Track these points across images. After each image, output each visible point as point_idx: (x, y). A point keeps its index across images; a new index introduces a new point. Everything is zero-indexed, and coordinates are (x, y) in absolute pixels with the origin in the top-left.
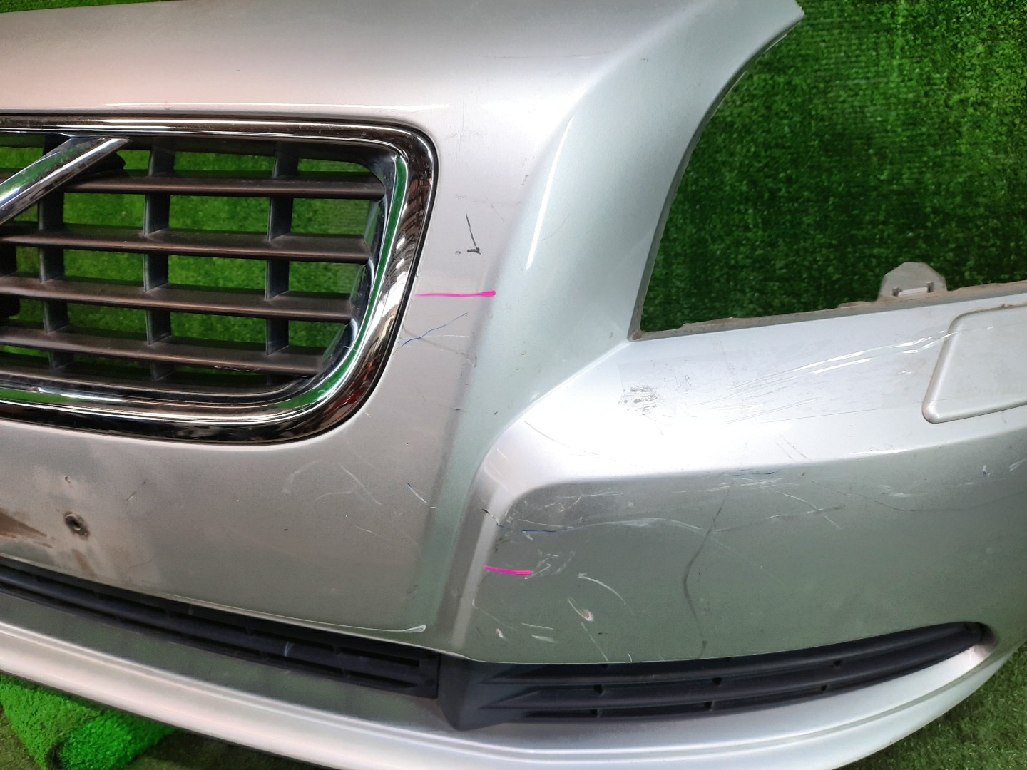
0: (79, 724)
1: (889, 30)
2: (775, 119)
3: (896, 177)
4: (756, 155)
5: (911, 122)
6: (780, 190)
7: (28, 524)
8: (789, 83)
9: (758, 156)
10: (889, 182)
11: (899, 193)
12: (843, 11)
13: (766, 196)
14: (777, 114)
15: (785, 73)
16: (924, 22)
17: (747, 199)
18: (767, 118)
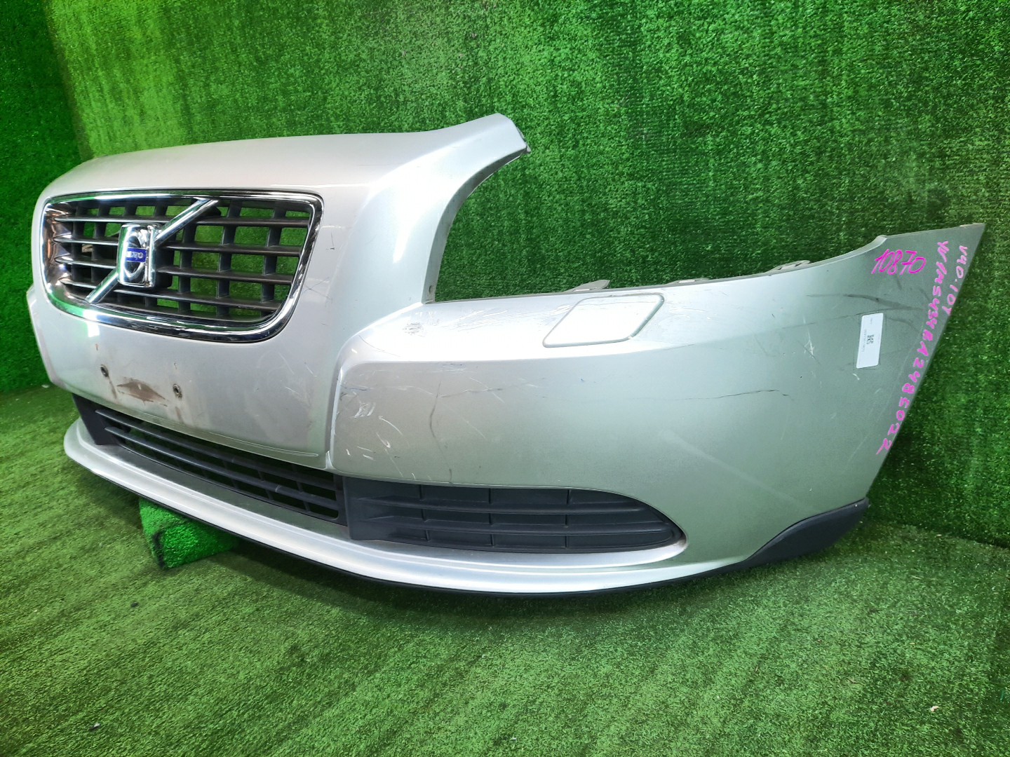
0: (173, 525)
1: (704, 154)
2: (640, 209)
3: (716, 249)
4: (632, 233)
5: (725, 213)
6: (647, 256)
7: (159, 393)
8: (644, 186)
9: (633, 233)
10: (712, 252)
11: (720, 260)
12: (675, 142)
13: (640, 261)
14: (640, 206)
15: (642, 181)
16: (723, 149)
17: (630, 262)
18: (635, 209)
